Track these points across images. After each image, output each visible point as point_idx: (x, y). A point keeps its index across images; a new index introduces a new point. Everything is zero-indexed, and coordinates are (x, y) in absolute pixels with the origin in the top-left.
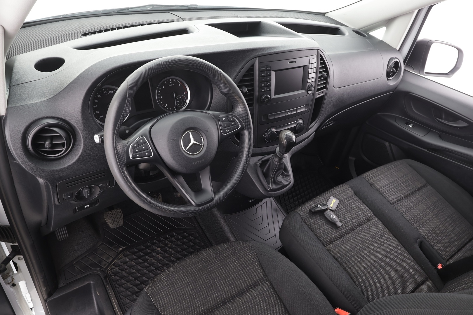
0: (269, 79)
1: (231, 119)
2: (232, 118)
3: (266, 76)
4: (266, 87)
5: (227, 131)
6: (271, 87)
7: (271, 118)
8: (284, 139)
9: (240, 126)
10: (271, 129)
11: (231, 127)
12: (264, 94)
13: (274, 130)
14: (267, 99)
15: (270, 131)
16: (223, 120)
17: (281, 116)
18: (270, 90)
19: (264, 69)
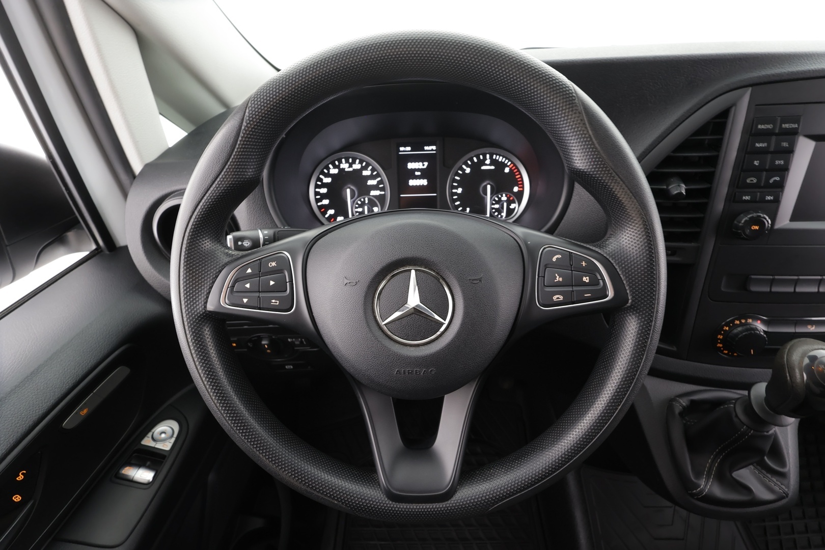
0: (782, 162)
1: (584, 264)
2: (588, 261)
3: (772, 153)
4: (764, 187)
5: (556, 298)
6: (782, 191)
7: (754, 288)
8: (797, 371)
9: (611, 294)
10: (750, 321)
11: (575, 288)
12: (747, 212)
13: (760, 326)
14: (757, 228)
15: (741, 325)
16: (554, 259)
17: (799, 289)
18: (777, 201)
19: (770, 126)
